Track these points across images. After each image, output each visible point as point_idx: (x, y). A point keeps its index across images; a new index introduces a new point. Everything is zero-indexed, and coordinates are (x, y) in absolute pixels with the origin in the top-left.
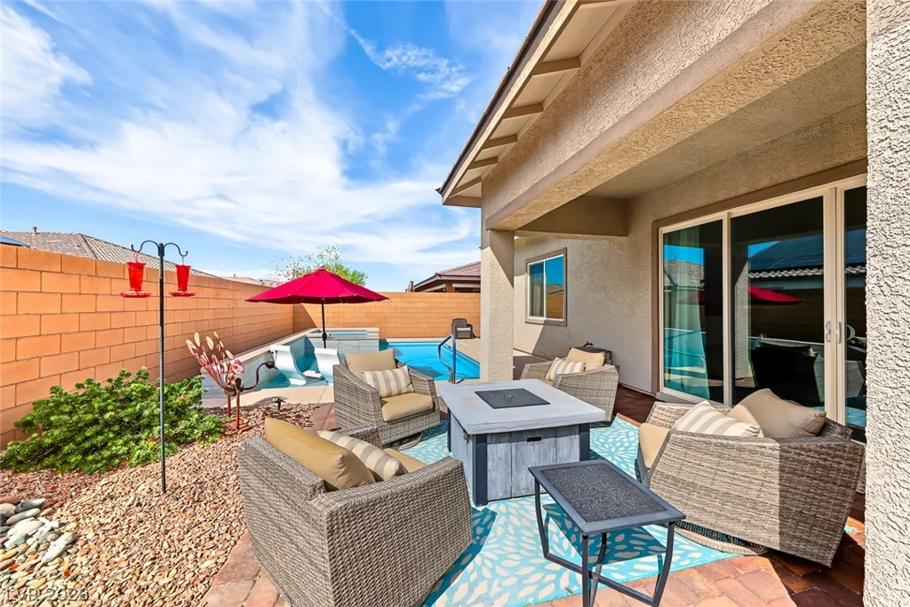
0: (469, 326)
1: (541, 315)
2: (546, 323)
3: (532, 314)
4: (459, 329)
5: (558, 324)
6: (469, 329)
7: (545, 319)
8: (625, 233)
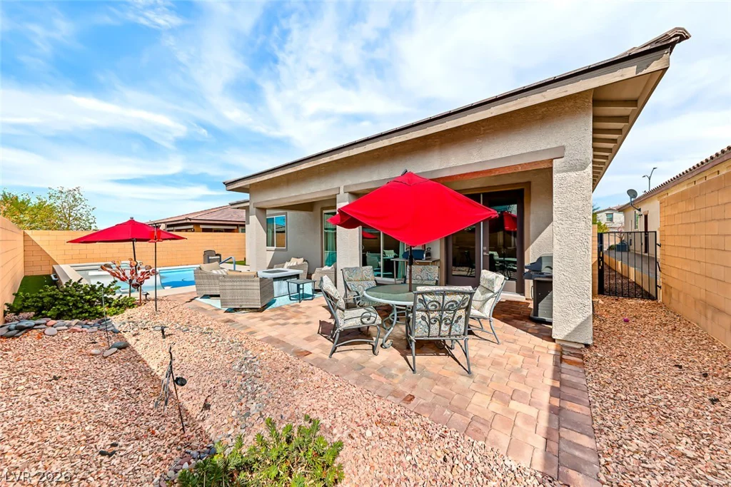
0: (217, 255)
1: (273, 246)
2: (276, 250)
3: (267, 246)
4: (210, 258)
5: (283, 250)
6: (219, 257)
7: (275, 247)
8: (312, 211)
